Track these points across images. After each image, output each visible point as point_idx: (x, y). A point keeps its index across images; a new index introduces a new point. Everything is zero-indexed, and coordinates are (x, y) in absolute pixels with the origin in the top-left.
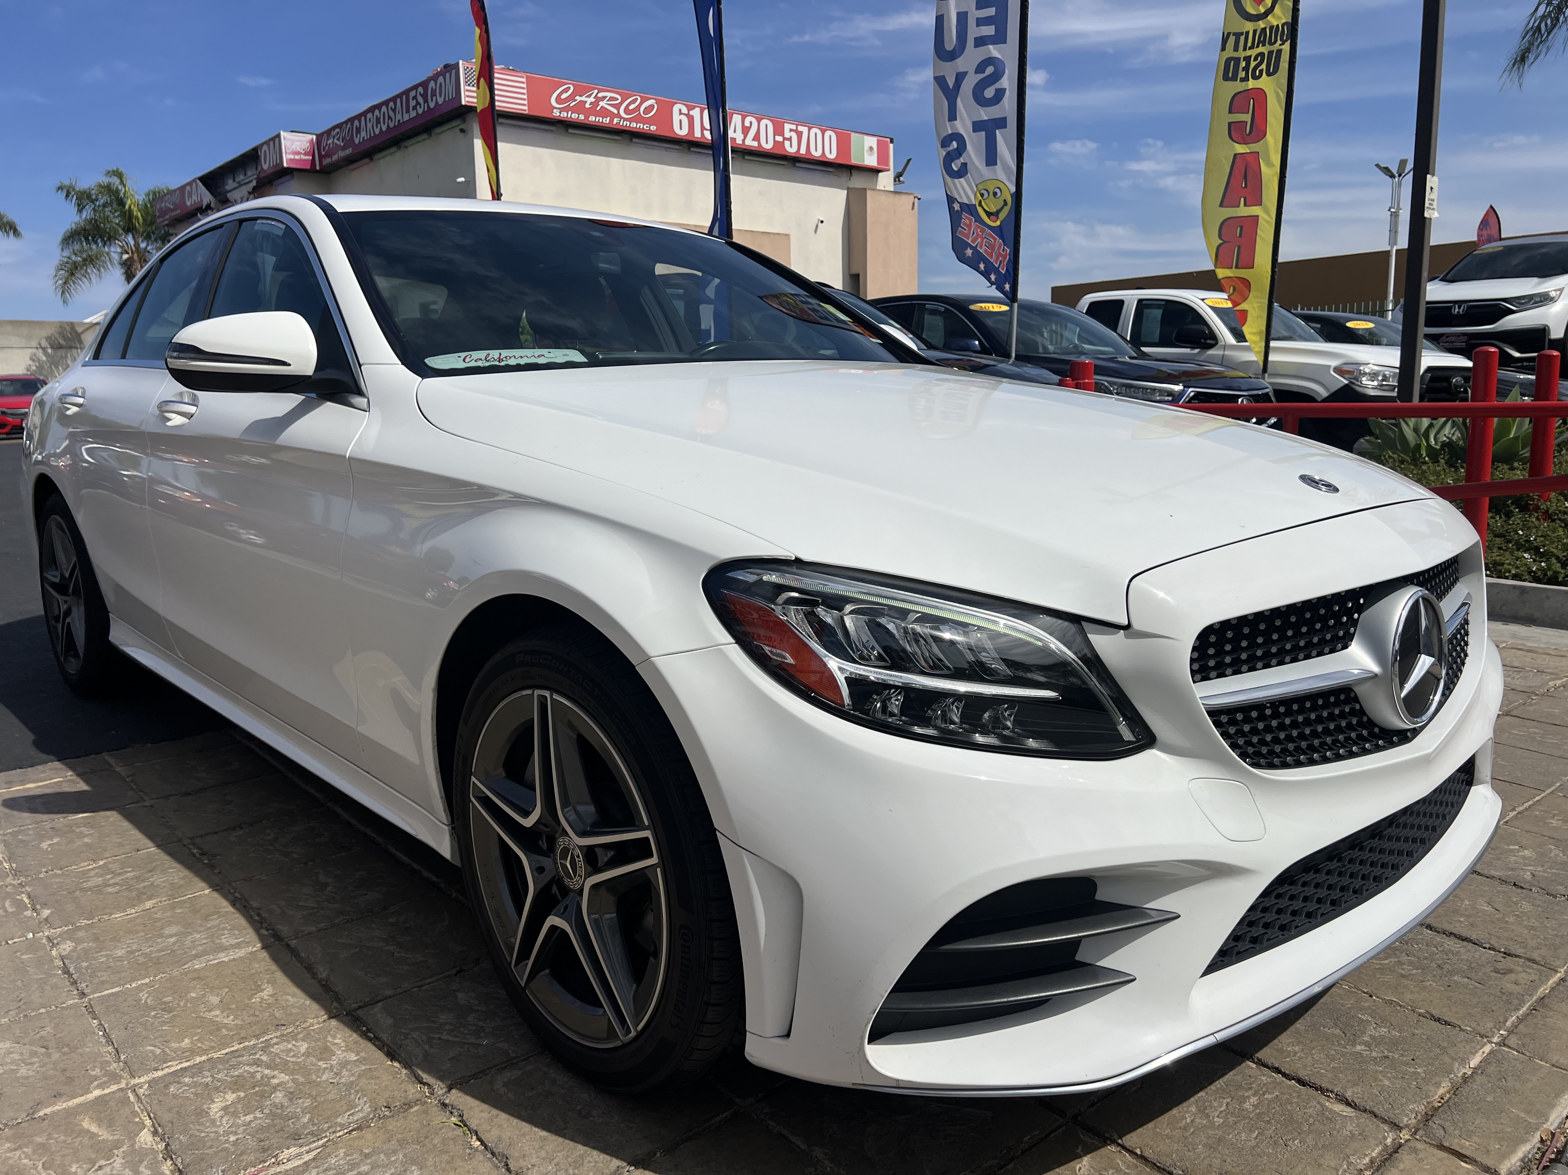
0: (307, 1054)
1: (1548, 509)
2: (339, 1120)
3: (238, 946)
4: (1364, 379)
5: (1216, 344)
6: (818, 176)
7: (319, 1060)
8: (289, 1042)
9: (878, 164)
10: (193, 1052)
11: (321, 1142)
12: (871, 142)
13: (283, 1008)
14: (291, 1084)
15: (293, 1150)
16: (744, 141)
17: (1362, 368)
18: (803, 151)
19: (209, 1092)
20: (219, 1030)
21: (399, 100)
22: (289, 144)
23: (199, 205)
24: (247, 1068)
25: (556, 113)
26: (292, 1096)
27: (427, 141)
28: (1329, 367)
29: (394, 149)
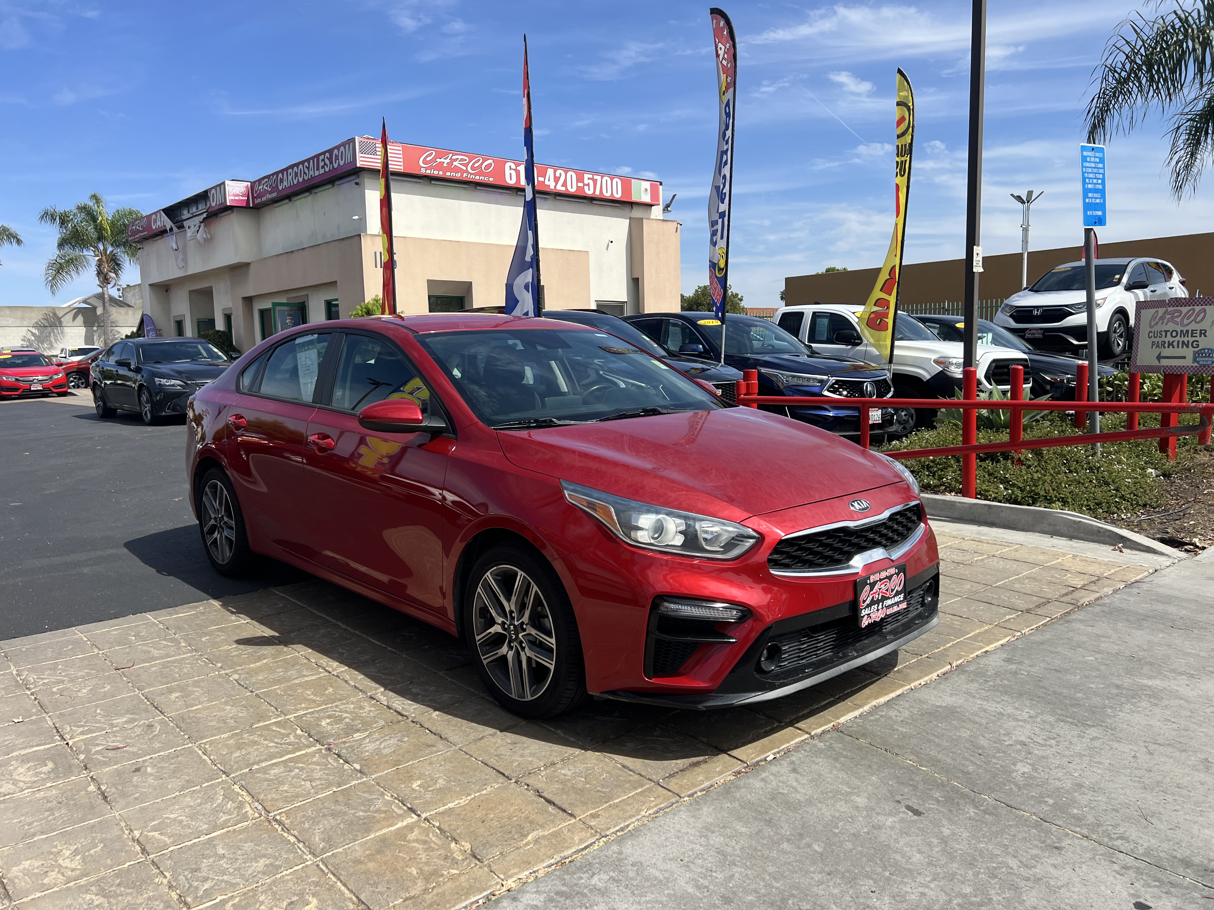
1: (1020, 458)
2: (374, 726)
4: (951, 367)
5: (861, 343)
6: (609, 210)
7: (360, 710)
8: (345, 704)
9: (652, 200)
10: (307, 709)
11: (368, 732)
12: (646, 185)
14: (351, 716)
15: (358, 734)
16: (555, 187)
17: (950, 359)
20: (315, 701)
21: (311, 161)
22: (231, 189)
23: (163, 229)
24: (331, 712)
25: (423, 171)
27: (331, 190)
28: (931, 359)
29: (307, 194)
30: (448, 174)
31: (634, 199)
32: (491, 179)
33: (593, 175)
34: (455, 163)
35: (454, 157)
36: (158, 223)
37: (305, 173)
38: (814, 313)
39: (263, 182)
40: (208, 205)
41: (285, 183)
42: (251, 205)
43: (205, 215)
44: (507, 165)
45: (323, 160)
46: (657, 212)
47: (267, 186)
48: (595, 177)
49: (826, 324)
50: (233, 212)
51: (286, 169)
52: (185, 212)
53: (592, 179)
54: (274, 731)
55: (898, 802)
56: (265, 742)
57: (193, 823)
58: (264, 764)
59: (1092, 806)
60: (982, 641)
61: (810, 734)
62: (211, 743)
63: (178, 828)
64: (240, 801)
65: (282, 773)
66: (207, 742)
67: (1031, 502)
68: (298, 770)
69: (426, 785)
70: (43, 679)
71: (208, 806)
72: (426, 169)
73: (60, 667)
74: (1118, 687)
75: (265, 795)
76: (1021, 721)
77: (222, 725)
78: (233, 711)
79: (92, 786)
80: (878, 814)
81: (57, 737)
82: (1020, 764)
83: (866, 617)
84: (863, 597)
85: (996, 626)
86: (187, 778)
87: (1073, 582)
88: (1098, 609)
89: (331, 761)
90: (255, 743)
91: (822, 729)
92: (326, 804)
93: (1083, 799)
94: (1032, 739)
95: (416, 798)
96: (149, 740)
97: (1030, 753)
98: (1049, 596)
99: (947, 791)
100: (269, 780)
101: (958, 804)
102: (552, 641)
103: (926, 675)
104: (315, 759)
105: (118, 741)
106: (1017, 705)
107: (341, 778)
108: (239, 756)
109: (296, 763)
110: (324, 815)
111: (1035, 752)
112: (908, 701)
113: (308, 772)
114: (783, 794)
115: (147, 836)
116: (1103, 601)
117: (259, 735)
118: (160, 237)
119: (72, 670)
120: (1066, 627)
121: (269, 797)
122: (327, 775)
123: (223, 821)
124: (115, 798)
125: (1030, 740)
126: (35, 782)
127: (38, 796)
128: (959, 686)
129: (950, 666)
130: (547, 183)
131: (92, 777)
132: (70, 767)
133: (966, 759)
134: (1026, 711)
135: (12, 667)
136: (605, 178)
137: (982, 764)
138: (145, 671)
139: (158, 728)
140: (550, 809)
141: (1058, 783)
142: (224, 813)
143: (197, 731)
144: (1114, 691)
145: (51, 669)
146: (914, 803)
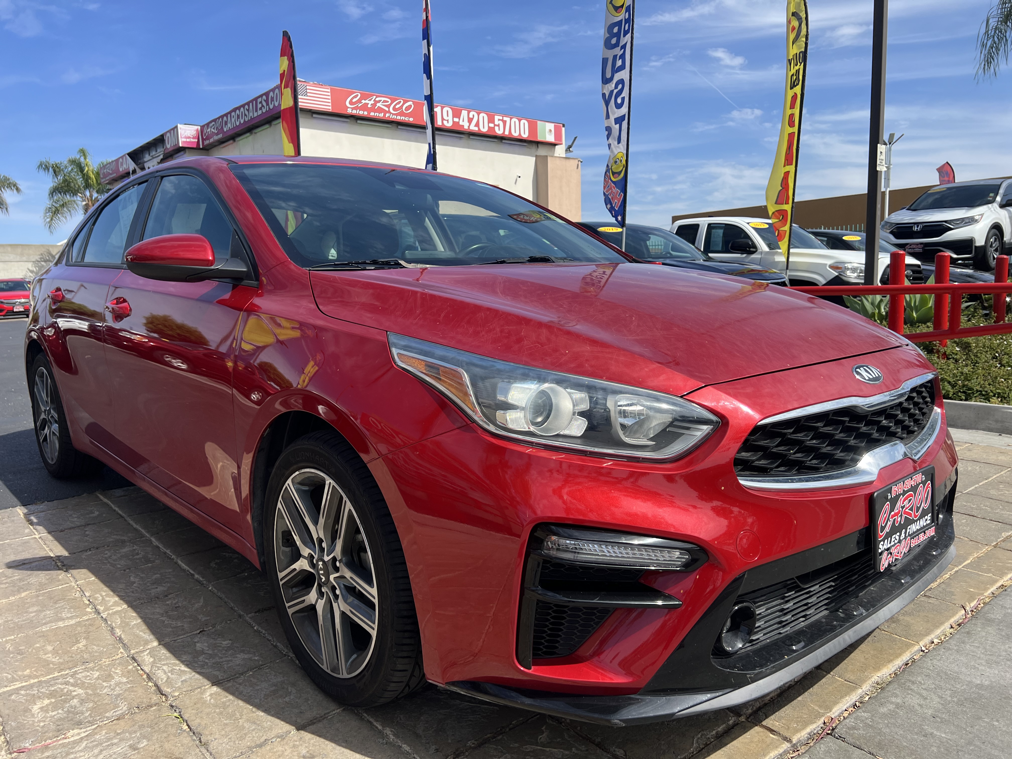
0: (98, 678)
1: (946, 352)
2: (107, 715)
3: (71, 618)
4: (848, 272)
5: (756, 251)
6: (517, 149)
7: (104, 682)
8: (88, 671)
9: (555, 140)
10: (30, 677)
11: (93, 727)
12: (551, 126)
13: (90, 653)
14: (84, 695)
15: (76, 731)
16: (469, 127)
17: (846, 265)
18: (507, 133)
19: (33, 699)
20: (48, 665)
21: (251, 104)
22: (183, 132)
23: (127, 171)
24: (60, 686)
25: (349, 111)
26: (82, 702)
27: (269, 129)
28: (826, 264)
29: (248, 134)
30: (372, 114)
31: (540, 139)
32: (411, 119)
33: (503, 117)
34: (378, 105)
35: (378, 99)
36: (125, 166)
37: (245, 115)
38: (709, 225)
39: (211, 125)
40: (165, 147)
41: (229, 125)
42: (201, 147)
43: (161, 157)
45: (261, 102)
46: (560, 151)
47: (214, 129)
48: (505, 119)
49: (721, 235)
50: (185, 153)
51: (230, 113)
52: (146, 154)
53: (502, 120)
61: (790, 741)
67: (964, 398)
72: (353, 109)
83: (885, 553)
84: (881, 521)
85: (995, 546)
91: (808, 730)
102: (373, 592)
103: (937, 627)
112: (927, 675)
129: (963, 612)
130: (461, 123)
136: (513, 120)
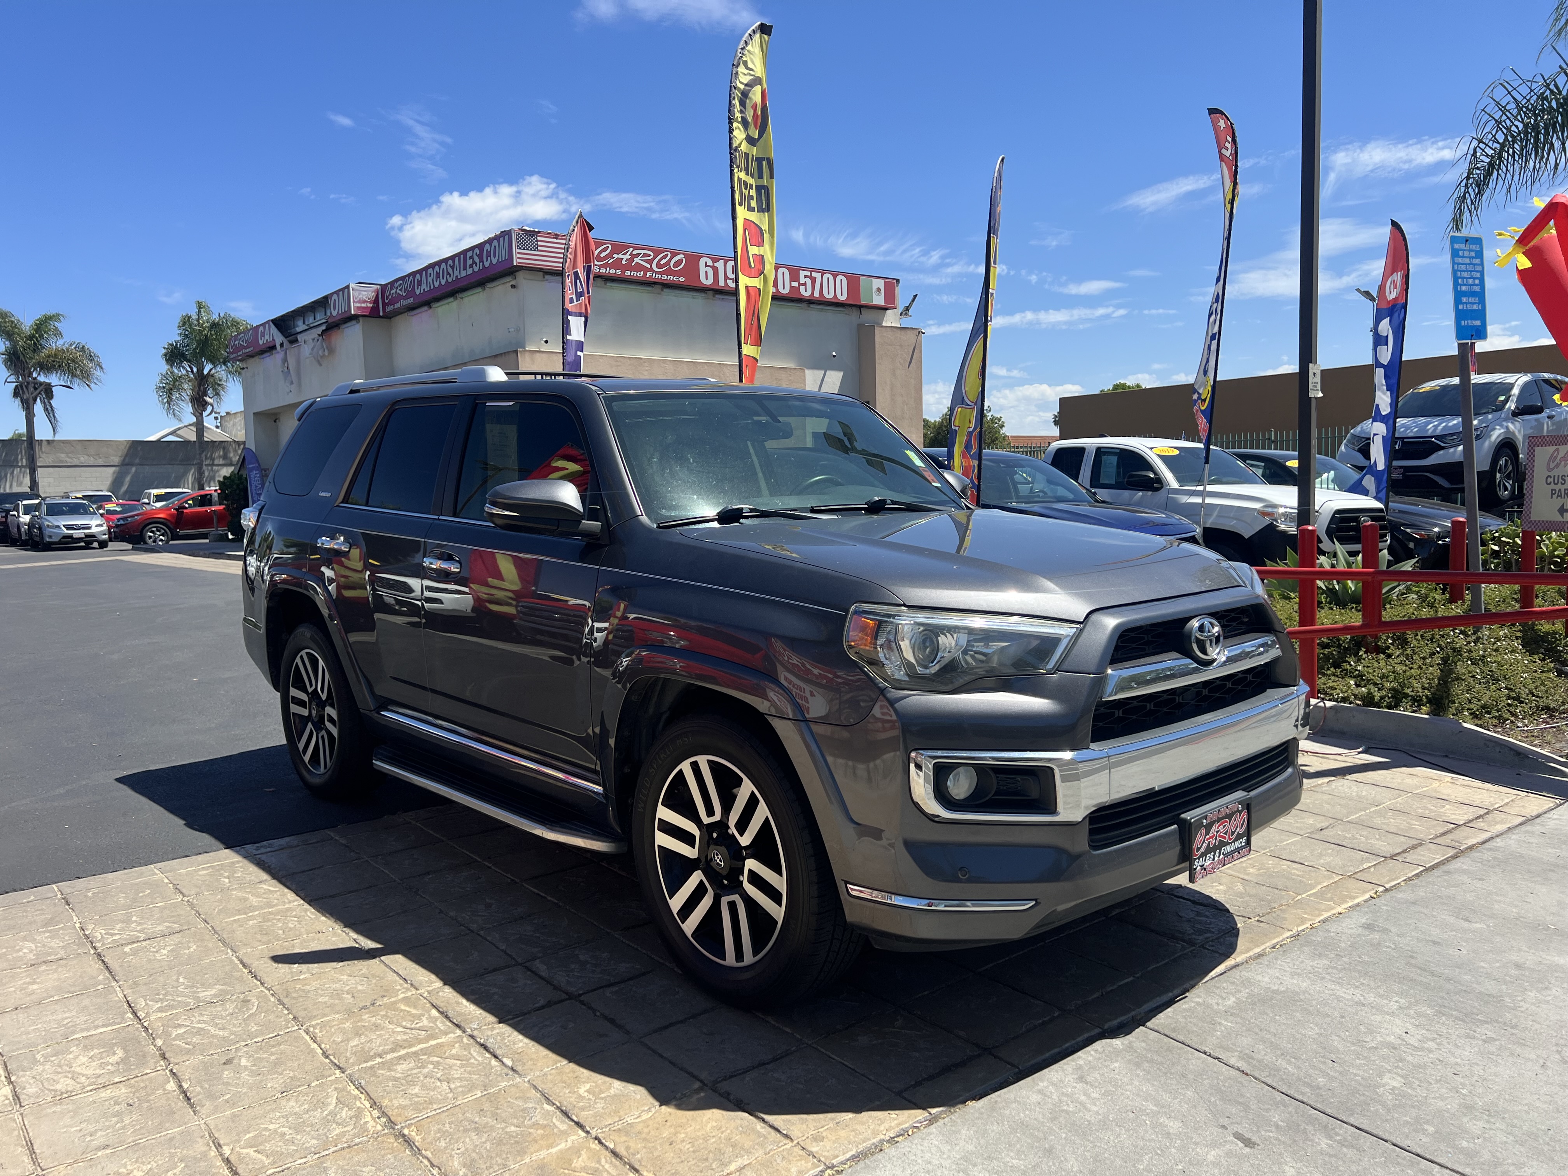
4: (1280, 519)
5: (1162, 487)
6: (831, 316)
9: (886, 302)
12: (879, 283)
17: (1277, 510)
18: (816, 294)
21: (457, 259)
22: (356, 294)
23: (271, 345)
27: (481, 293)
28: (1255, 509)
29: (451, 299)
30: (628, 273)
31: (864, 301)
32: (682, 279)
33: (811, 272)
34: (636, 260)
35: (635, 252)
36: (267, 337)
37: (448, 273)
38: (1098, 448)
39: (397, 284)
40: (328, 314)
41: (424, 286)
42: (381, 314)
43: (324, 327)
44: (702, 262)
45: (472, 257)
46: (892, 317)
47: (401, 290)
48: (814, 275)
49: (1115, 463)
50: (357, 322)
51: (425, 269)
52: (300, 323)
53: (810, 277)
54: (402, 1010)
55: (1223, 1127)
56: (391, 1026)
57: (299, 1137)
58: (389, 1057)
59: (1487, 1135)
60: (1331, 899)
62: (323, 1026)
63: (280, 1144)
64: (358, 1108)
65: (412, 1069)
66: (317, 1024)
68: (431, 1066)
69: (597, 1090)
70: (113, 935)
71: (317, 1113)
72: (601, 267)
73: (134, 918)
74: (1518, 966)
75: (391, 1101)
76: (1387, 1013)
77: (337, 1001)
78: (349, 983)
79: (172, 1082)
80: (1196, 1144)
81: (130, 1015)
82: (1388, 1075)
85: (1350, 877)
86: (291, 1074)
87: (1453, 817)
88: (1487, 855)
89: (475, 1054)
90: (377, 1026)
92: (468, 1115)
93: (1476, 1126)
94: (1403, 1040)
95: (583, 1109)
96: (244, 1020)
97: (1401, 1060)
98: (1422, 836)
99: (1289, 1113)
100: (396, 1079)
101: (1305, 1131)
103: (1257, 946)
104: (454, 1051)
105: (205, 1022)
106: (1381, 992)
107: (488, 1077)
108: (358, 1045)
109: (430, 1055)
110: (466, 1130)
111: (1408, 1058)
112: (1233, 983)
113: (445, 1068)
114: (1067, 1112)
115: (239, 1154)
116: (1495, 844)
117: (383, 1016)
118: (268, 354)
119: (149, 923)
120: (1445, 880)
121: (396, 1103)
122: (470, 1073)
123: (336, 1135)
124: (200, 1100)
125: (1400, 1042)
126: (100, 1075)
127: (103, 1095)
128: (1302, 962)
129: (1289, 934)
131: (171, 1071)
132: (144, 1056)
133: (1314, 1067)
134: (1394, 999)
135: (75, 918)
136: (826, 276)
137: (1336, 1075)
138: (241, 926)
139: (256, 1004)
140: (758, 1127)
141: (1440, 1104)
142: (338, 1124)
143: (305, 1010)
144: (1514, 972)
145: (123, 922)
146: (1244, 1129)
